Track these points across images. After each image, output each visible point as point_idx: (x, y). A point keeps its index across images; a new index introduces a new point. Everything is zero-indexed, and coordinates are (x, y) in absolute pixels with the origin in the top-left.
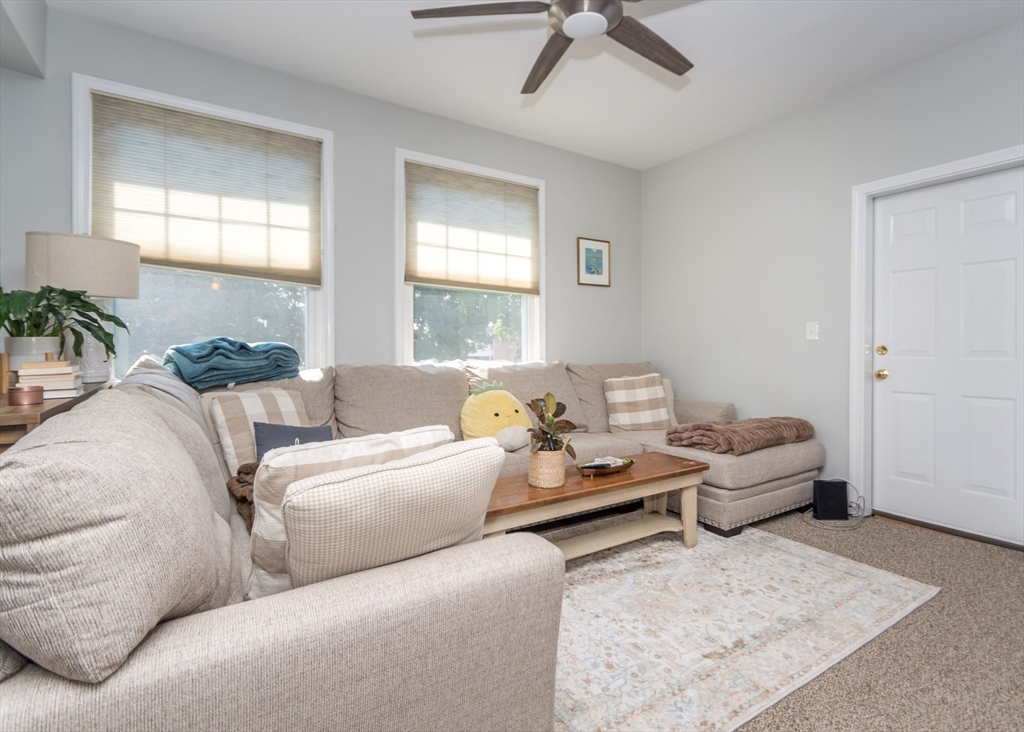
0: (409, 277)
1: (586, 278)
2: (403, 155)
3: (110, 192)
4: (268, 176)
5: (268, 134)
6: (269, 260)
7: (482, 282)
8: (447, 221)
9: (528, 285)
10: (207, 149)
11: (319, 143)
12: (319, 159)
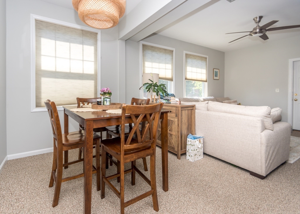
0: (186, 79)
1: (215, 78)
2: (185, 52)
3: (145, 64)
4: (166, 59)
5: (165, 50)
6: (166, 76)
7: (198, 79)
8: (192, 67)
9: (205, 80)
10: (157, 54)
11: (173, 51)
12: (173, 54)
